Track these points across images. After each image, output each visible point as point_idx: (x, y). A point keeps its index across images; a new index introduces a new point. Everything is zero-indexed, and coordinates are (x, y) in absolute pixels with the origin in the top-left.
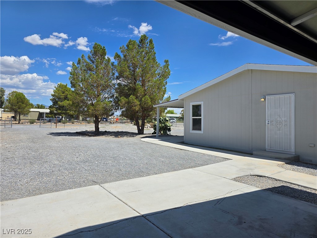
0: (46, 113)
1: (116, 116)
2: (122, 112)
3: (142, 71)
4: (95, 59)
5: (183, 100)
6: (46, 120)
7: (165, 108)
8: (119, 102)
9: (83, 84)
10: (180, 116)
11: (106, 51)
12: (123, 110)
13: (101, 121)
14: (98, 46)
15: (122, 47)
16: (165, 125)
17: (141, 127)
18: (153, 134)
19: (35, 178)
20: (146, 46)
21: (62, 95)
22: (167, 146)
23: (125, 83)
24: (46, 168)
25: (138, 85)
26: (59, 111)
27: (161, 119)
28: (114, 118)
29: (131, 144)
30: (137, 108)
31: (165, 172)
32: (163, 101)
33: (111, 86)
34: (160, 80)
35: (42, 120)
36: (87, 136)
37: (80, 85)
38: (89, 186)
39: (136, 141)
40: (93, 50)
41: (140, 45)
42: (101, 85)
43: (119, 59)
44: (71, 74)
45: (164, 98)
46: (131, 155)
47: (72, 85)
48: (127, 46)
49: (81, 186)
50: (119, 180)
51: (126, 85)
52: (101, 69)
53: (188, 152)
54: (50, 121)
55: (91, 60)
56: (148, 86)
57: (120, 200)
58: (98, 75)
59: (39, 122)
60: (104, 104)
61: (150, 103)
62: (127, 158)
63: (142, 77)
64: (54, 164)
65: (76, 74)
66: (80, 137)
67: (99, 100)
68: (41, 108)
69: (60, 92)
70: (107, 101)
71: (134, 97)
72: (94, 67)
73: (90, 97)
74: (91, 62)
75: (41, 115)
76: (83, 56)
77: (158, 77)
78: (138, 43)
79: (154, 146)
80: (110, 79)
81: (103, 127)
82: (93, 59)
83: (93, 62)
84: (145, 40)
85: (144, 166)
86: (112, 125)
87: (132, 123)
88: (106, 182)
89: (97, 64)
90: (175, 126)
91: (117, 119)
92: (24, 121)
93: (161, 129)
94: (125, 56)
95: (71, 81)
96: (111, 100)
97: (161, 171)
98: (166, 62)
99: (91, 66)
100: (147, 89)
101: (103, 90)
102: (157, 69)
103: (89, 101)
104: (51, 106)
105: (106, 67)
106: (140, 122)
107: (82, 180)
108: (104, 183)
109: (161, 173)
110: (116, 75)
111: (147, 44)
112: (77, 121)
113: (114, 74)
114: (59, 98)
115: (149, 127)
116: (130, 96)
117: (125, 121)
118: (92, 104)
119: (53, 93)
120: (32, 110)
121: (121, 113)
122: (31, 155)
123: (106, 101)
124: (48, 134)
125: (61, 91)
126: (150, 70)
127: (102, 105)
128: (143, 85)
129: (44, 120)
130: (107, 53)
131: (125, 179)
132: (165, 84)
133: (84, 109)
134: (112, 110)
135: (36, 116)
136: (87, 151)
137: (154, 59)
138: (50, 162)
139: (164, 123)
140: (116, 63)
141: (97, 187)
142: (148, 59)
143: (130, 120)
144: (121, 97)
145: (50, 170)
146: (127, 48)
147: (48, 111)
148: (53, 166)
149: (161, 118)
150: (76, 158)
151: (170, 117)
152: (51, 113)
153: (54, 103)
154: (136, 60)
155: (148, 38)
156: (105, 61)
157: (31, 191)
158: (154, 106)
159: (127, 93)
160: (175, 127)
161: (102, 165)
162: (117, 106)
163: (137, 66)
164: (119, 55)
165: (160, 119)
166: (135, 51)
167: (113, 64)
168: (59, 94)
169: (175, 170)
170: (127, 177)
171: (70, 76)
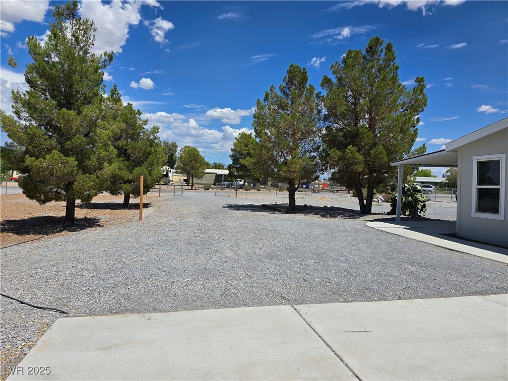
0: (224, 175)
1: (323, 181)
2: (332, 175)
3: (370, 102)
4: (290, 91)
5: (455, 151)
6: (224, 185)
7: (415, 167)
8: (328, 158)
9: (270, 131)
10: (444, 180)
11: (307, 74)
12: (334, 170)
13: (298, 187)
14: (294, 68)
15: (334, 65)
16: (414, 199)
17: (367, 200)
18: (388, 214)
19: (198, 278)
20: (379, 56)
21: (245, 149)
22: (419, 241)
23: (339, 124)
24: (215, 262)
25: (362, 127)
26: (241, 173)
27: (406, 187)
28: (320, 183)
29: (348, 231)
30: (360, 168)
31: (419, 297)
32: (410, 154)
33: (314, 132)
34: (405, 115)
35: (219, 185)
36: (277, 212)
37: (266, 134)
38: (274, 304)
39: (358, 227)
40: (287, 76)
41: (368, 57)
42: (298, 132)
43: (329, 86)
44: (255, 117)
45: (413, 149)
46: (349, 253)
47: (256, 134)
48: (342, 62)
49: (261, 304)
50: (327, 302)
51: (341, 128)
52: (299, 105)
53: (468, 257)
54: (228, 187)
55: (284, 92)
56: (381, 128)
57: (328, 346)
58: (294, 115)
59: (215, 188)
60: (303, 161)
61: (386, 159)
62: (341, 259)
63: (370, 113)
64: (227, 257)
65: (261, 117)
66: (268, 214)
67: (295, 156)
68: (218, 169)
69: (242, 145)
70: (308, 156)
71: (355, 149)
72: (288, 103)
73: (282, 152)
74: (284, 96)
75: (218, 177)
76: (272, 87)
77: (402, 110)
78: (364, 52)
79: (394, 238)
80: (314, 120)
81: (301, 199)
82: (288, 91)
83: (287, 96)
84: (377, 46)
85: (375, 278)
86: (317, 195)
87: (349, 193)
88: (304, 302)
89: (293, 97)
90: (434, 199)
91: (324, 185)
92: (197, 186)
93: (406, 206)
94: (339, 80)
95: (255, 128)
96: (315, 154)
97: (409, 294)
98: (420, 81)
99: (285, 101)
100: (379, 133)
101: (302, 140)
102: (399, 97)
103: (281, 157)
104: (230, 165)
105: (307, 100)
106: (365, 192)
107: (265, 292)
108: (301, 304)
109: (410, 298)
110: (323, 114)
111: (381, 53)
112: (264, 187)
113: (320, 111)
114: (241, 154)
115: (380, 201)
116: (348, 147)
117: (338, 188)
118: (285, 163)
119: (233, 147)
120: (207, 171)
121: (330, 176)
122: (198, 238)
123: (306, 156)
124: (225, 207)
125: (244, 143)
126: (385, 99)
127: (300, 163)
128: (372, 127)
129: (221, 185)
130: (309, 78)
131: (338, 301)
132: (415, 122)
133: (273, 170)
134: (315, 172)
135: (211, 179)
136: (275, 238)
137: (395, 78)
138: (221, 253)
139: (412, 196)
140: (324, 93)
141: (287, 309)
142: (383, 79)
143: (346, 187)
144: (331, 149)
145: (220, 266)
146: (343, 66)
147: (226, 172)
148: (224, 259)
149: (406, 185)
150: (258, 249)
151: (423, 183)
152: (231, 174)
153: (234, 161)
154: (359, 83)
155: (383, 41)
156: (305, 92)
157: (189, 300)
158: (392, 164)
159: (342, 142)
160: (433, 202)
161: (297, 267)
162: (324, 165)
163: (360, 95)
164: (329, 80)
165: (403, 188)
166: (358, 68)
167: (318, 96)
168: (240, 147)
169: (441, 295)
170: (342, 296)
171: (254, 121)
